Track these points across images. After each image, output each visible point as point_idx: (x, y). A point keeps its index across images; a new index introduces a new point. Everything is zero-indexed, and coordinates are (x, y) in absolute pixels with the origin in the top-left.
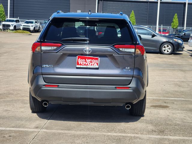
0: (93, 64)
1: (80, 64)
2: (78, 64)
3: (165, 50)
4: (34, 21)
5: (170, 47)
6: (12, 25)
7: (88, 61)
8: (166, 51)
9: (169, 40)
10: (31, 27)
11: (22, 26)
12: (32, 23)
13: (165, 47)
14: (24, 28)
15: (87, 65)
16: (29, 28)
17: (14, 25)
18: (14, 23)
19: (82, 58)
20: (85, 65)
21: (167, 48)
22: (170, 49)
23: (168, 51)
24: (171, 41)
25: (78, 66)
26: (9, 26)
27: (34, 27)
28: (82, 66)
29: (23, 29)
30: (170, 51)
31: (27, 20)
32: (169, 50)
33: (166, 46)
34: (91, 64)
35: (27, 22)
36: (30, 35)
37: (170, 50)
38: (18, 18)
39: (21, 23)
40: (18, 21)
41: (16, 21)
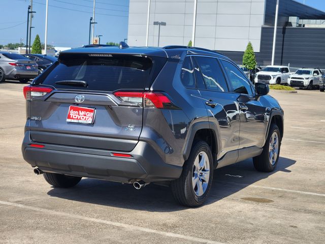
0: (87, 118)
1: (71, 117)
2: (69, 117)
4: (312, 70)
6: (274, 76)
7: (82, 113)
10: (306, 80)
11: (289, 77)
12: (308, 73)
14: (293, 81)
15: (80, 119)
16: (301, 82)
17: (277, 77)
18: (279, 74)
19: (75, 109)
20: (77, 119)
25: (68, 120)
26: (268, 78)
27: (310, 80)
28: (73, 121)
29: (291, 83)
31: (301, 69)
34: (84, 119)
35: (300, 73)
36: (293, 92)
38: (288, 66)
39: (291, 73)
40: (287, 70)
41: (282, 70)
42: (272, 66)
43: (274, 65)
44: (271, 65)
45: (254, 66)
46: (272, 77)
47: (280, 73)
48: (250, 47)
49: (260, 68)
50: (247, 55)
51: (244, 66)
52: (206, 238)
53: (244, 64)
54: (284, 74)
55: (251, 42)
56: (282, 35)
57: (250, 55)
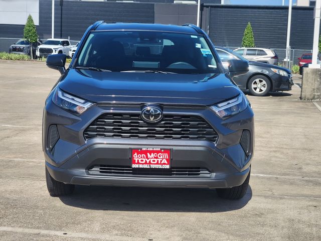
3: (255, 89)
5: (264, 82)
6: (56, 50)
8: (258, 90)
9: (262, 71)
11: (71, 50)
13: (255, 83)
17: (58, 50)
21: (259, 85)
22: (264, 86)
23: (261, 90)
24: (267, 72)
30: (264, 89)
32: (262, 88)
33: (257, 80)
37: (266, 89)
38: (68, 39)
39: (72, 46)
40: (67, 43)
41: (63, 43)
42: (53, 39)
43: (54, 38)
44: (51, 38)
45: (36, 39)
46: (54, 51)
47: (61, 46)
48: (30, 19)
49: (41, 41)
50: (28, 28)
51: (26, 39)
52: (38, 228)
53: (26, 38)
54: (65, 47)
55: (31, 15)
56: (60, 7)
57: (31, 28)
